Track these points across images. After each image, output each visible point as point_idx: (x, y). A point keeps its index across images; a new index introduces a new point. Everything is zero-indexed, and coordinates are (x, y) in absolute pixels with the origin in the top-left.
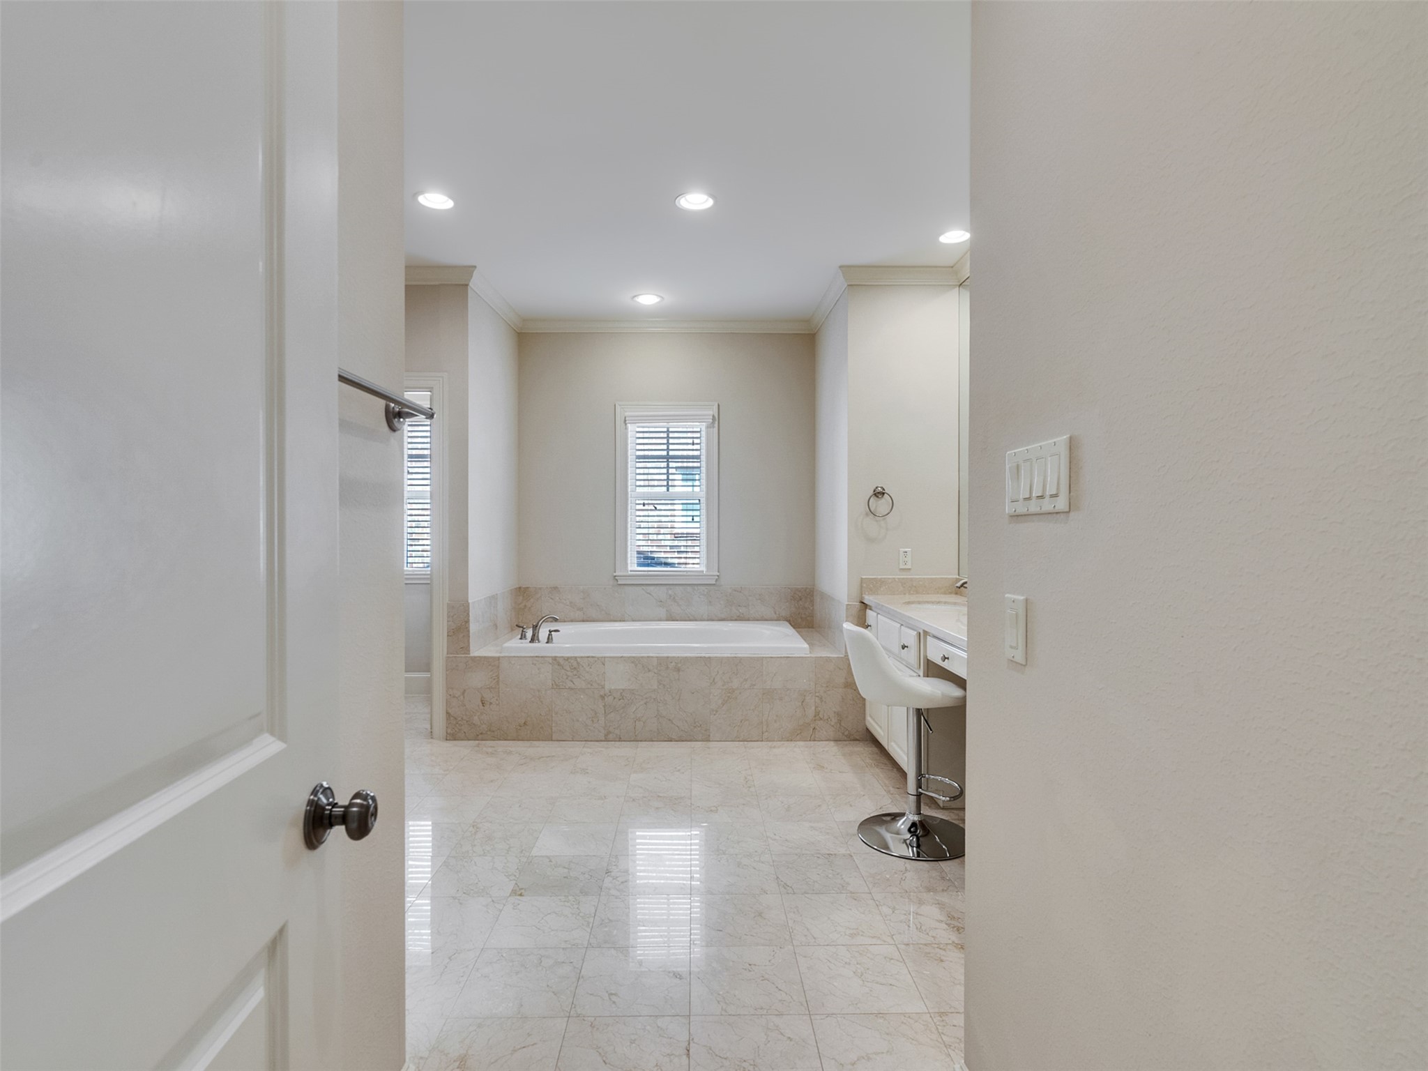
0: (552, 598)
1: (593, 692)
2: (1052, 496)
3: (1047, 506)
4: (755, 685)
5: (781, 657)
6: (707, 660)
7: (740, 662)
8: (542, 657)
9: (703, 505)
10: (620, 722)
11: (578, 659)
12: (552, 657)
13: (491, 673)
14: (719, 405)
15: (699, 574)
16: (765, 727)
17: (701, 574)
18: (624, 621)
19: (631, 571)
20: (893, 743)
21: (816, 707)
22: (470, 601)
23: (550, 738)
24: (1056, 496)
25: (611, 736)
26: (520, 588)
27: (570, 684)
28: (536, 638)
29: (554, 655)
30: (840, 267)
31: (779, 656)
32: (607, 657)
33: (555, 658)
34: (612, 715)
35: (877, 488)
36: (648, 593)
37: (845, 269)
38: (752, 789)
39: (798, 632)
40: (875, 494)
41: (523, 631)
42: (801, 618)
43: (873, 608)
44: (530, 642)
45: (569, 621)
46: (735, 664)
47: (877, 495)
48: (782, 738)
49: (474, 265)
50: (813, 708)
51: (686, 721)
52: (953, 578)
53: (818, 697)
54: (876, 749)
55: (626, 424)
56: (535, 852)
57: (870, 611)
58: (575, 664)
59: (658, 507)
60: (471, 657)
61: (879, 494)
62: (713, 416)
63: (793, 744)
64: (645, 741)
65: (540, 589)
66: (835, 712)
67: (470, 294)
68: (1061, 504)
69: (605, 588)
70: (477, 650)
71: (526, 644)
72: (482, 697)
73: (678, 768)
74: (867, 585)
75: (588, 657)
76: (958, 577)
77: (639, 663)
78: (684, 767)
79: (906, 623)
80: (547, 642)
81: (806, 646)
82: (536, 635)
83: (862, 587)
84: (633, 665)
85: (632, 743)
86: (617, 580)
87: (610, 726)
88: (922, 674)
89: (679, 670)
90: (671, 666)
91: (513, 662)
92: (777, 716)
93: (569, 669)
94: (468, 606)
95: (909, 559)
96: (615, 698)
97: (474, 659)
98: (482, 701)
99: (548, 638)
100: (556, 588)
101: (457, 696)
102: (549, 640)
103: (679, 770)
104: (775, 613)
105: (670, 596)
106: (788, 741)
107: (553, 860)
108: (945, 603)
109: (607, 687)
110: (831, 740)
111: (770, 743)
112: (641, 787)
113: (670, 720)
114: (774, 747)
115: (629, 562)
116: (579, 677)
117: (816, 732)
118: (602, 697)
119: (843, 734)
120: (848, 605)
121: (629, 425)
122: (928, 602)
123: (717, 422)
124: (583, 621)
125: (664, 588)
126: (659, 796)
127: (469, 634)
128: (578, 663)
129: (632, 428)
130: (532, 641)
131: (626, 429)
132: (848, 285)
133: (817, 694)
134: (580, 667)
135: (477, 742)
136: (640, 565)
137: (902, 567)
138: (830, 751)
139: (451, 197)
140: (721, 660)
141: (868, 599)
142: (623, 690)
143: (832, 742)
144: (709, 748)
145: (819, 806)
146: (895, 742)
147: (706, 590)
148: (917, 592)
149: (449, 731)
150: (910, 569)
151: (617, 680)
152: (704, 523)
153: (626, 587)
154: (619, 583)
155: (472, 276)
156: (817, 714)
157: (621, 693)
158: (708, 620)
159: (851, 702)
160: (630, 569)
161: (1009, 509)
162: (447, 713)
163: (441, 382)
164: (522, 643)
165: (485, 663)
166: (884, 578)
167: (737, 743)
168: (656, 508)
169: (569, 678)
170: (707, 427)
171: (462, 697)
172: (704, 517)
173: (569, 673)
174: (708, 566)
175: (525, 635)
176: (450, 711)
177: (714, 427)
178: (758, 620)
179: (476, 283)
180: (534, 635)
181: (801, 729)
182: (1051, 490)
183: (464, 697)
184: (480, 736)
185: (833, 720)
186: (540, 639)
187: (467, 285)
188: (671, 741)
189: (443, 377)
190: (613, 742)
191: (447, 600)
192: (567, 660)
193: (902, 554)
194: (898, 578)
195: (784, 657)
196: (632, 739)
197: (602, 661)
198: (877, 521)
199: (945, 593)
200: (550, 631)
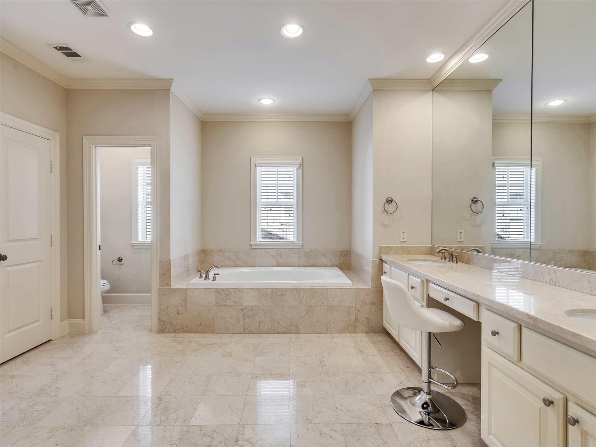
0: (219, 255)
1: (237, 307)
4: (323, 303)
5: (337, 289)
6: (298, 290)
7: (316, 291)
8: (210, 288)
9: (295, 208)
10: (251, 323)
11: (229, 290)
12: (215, 288)
13: (183, 297)
14: (303, 158)
15: (293, 243)
16: (329, 326)
17: (294, 243)
18: (255, 267)
19: (258, 241)
20: (402, 340)
21: (356, 315)
22: (171, 259)
23: (213, 332)
25: (246, 331)
26: (203, 250)
27: (224, 303)
28: (207, 278)
29: (216, 287)
30: (369, 79)
31: (336, 288)
32: (245, 289)
33: (216, 289)
34: (247, 319)
35: (388, 198)
36: (267, 253)
37: (372, 81)
38: (324, 368)
39: (342, 272)
40: (387, 202)
41: (201, 274)
42: (345, 265)
43: (387, 263)
44: (204, 280)
45: (227, 267)
46: (313, 292)
47: (389, 202)
48: (338, 332)
49: (173, 78)
50: (355, 316)
51: (287, 323)
52: (429, 246)
53: (357, 309)
54: (389, 338)
55: (256, 167)
56: (192, 422)
57: (385, 264)
58: (227, 292)
59: (273, 209)
60: (172, 289)
61: (389, 201)
62: (300, 163)
63: (343, 335)
64: (265, 333)
65: (213, 250)
66: (366, 318)
67: (171, 95)
69: (245, 250)
70: (175, 285)
71: (202, 281)
72: (178, 310)
73: (282, 352)
74: (383, 250)
75: (234, 289)
76: (431, 245)
77: (261, 292)
78: (285, 351)
79: (410, 273)
80: (213, 280)
81: (350, 282)
82: (207, 276)
83: (380, 251)
84: (258, 292)
85: (257, 334)
86: (251, 246)
87: (246, 325)
88: (425, 304)
89: (283, 295)
90: (279, 293)
91: (194, 291)
92: (335, 320)
93: (224, 295)
94: (170, 261)
95: (405, 236)
96: (248, 310)
97: (173, 290)
98: (177, 312)
99: (214, 278)
100: (221, 250)
101: (164, 309)
102: (214, 279)
103: (283, 354)
104: (331, 263)
105: (279, 254)
106: (341, 333)
107: (203, 429)
108: (428, 260)
109: (244, 305)
110: (364, 333)
111: (332, 335)
112: (261, 367)
113: (278, 322)
114: (334, 337)
115: (258, 237)
116: (229, 299)
117: (356, 329)
118: (242, 310)
119: (370, 329)
120: (373, 261)
121: (257, 168)
122: (419, 260)
123: (302, 166)
124: (235, 267)
125: (275, 250)
126: (271, 374)
127: (171, 276)
128: (229, 292)
129: (260, 170)
130: (205, 279)
131: (256, 169)
132: (373, 90)
133: (357, 308)
134: (230, 294)
135: (175, 334)
136: (262, 238)
137: (402, 240)
138: (363, 339)
139: (151, 28)
140: (305, 291)
141: (384, 258)
142: (253, 306)
143: (365, 334)
144: (298, 338)
145: (365, 381)
146: (404, 339)
147: (297, 251)
148: (410, 254)
149: (160, 328)
150: (406, 241)
151: (249, 301)
152: (296, 217)
153: (256, 250)
154: (253, 247)
155: (172, 85)
156: (356, 319)
157: (252, 308)
158: (297, 266)
159: (375, 312)
160: (258, 240)
162: (159, 319)
163: (155, 141)
164: (200, 281)
165: (179, 292)
166: (392, 246)
167: (314, 334)
168: (271, 210)
169: (224, 300)
170: (297, 169)
171: (167, 310)
172: (295, 214)
173: (224, 297)
174: (297, 239)
175: (202, 275)
176: (160, 318)
177: (300, 169)
178: (322, 266)
179: (174, 88)
180: (206, 276)
181: (347, 327)
183: (168, 310)
184: (177, 331)
185: (365, 322)
186: (210, 278)
187: (169, 90)
188: (279, 333)
189: (156, 139)
190: (248, 334)
191: (159, 258)
192: (223, 290)
193: (401, 233)
194: (400, 246)
195: (339, 288)
196: (258, 332)
197: (242, 290)
198: (388, 216)
199: (424, 254)
200: (215, 274)
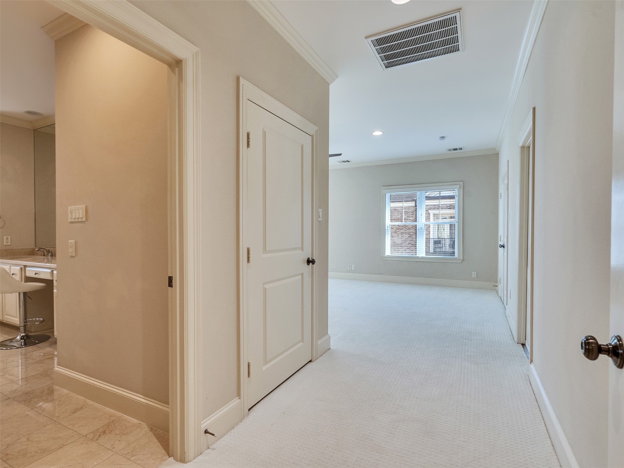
2: (81, 218)
3: (80, 220)
24: (82, 218)
52: (33, 248)
68: (84, 219)
76: (35, 247)
79: (13, 264)
95: (9, 241)
137: (5, 244)
148: (14, 255)
150: (10, 244)
161: (70, 220)
182: (81, 216)
193: (5, 239)
194: (3, 249)
199: (29, 255)
